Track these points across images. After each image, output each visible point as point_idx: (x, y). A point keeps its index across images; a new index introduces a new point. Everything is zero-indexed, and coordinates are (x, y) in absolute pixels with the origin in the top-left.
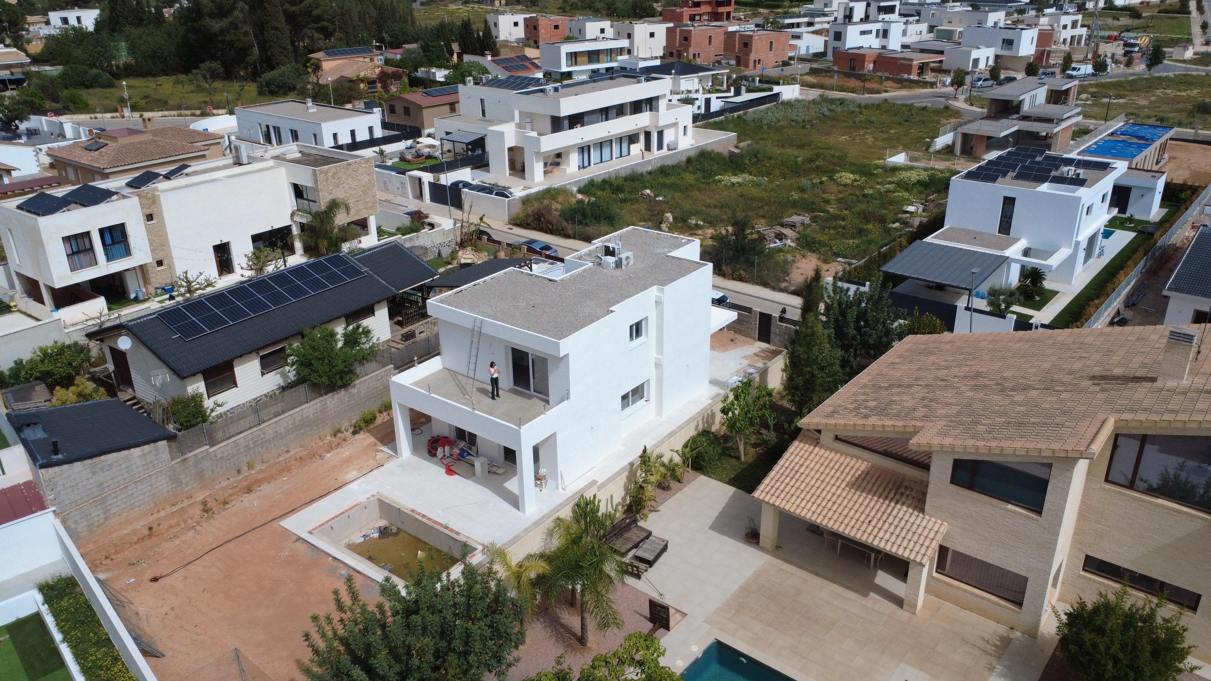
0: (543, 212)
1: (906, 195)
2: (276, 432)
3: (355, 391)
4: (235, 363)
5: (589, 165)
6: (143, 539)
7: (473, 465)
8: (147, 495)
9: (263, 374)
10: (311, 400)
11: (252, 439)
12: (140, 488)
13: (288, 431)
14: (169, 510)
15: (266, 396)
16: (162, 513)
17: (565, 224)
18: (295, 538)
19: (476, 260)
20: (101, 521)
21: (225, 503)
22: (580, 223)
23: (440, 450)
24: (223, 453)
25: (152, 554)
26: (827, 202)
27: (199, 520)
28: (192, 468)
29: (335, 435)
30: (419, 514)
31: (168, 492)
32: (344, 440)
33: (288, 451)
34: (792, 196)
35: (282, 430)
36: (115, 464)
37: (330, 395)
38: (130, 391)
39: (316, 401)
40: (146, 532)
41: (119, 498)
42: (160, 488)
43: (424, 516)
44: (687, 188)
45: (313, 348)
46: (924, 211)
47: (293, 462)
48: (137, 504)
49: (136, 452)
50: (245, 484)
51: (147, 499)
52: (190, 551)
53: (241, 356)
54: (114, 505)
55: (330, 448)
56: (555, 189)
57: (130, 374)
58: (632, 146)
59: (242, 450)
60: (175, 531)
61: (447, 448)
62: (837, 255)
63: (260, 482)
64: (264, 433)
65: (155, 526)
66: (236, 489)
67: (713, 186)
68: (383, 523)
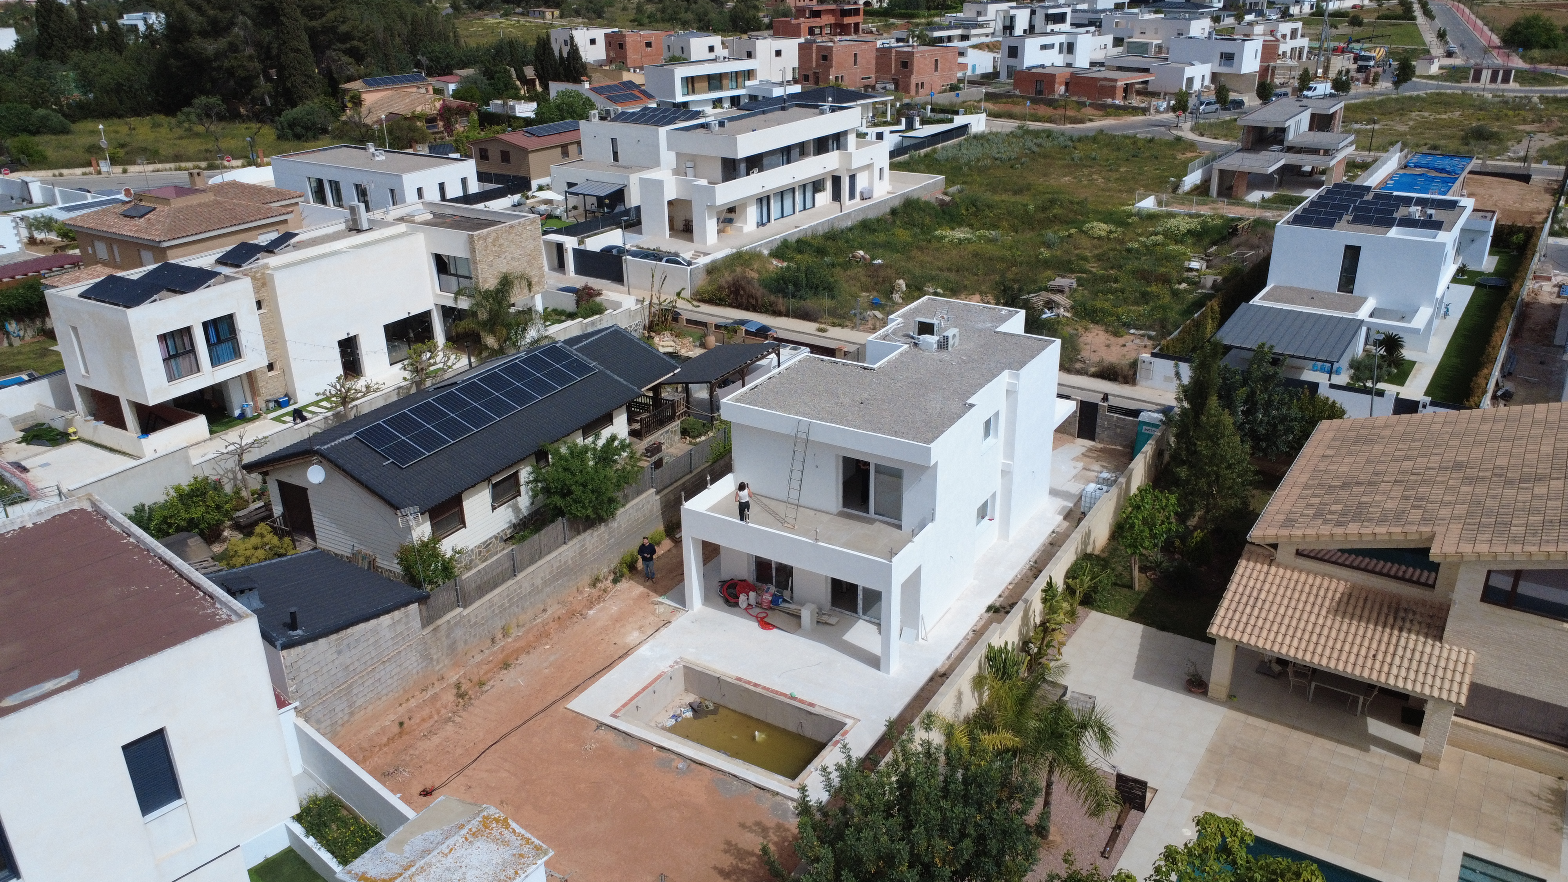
0: (743, 283)
1: (1181, 248)
2: (533, 585)
3: (614, 525)
4: (463, 496)
5: (769, 221)
6: (393, 739)
7: (799, 617)
8: (395, 678)
9: (494, 508)
10: (570, 539)
11: (508, 595)
12: (388, 669)
13: (546, 583)
14: (421, 697)
15: (496, 537)
16: (413, 703)
17: (772, 298)
18: (595, 724)
19: (678, 348)
20: (346, 718)
21: (481, 684)
22: (794, 296)
23: (742, 597)
24: (477, 616)
25: (408, 758)
26: (1085, 259)
27: (455, 708)
28: (444, 639)
29: (594, 585)
30: (749, 683)
31: (418, 673)
32: (605, 591)
33: (545, 610)
34: (1041, 253)
35: (539, 582)
36: (362, 639)
37: (589, 532)
38: (307, 540)
39: (575, 541)
40: (396, 729)
41: (366, 684)
42: (410, 668)
43: (756, 685)
44: (904, 247)
45: (566, 469)
46: (1207, 267)
47: (552, 624)
48: (384, 692)
49: (386, 620)
50: (501, 657)
51: (395, 684)
52: (459, 751)
53: (473, 486)
54: (360, 695)
55: (591, 604)
56: (746, 253)
57: (311, 517)
58: (817, 196)
59: (497, 611)
60: (428, 725)
61: (752, 594)
62: (1128, 326)
63: (517, 653)
64: (521, 588)
65: (406, 720)
66: (491, 665)
67: (934, 244)
68: (691, 698)
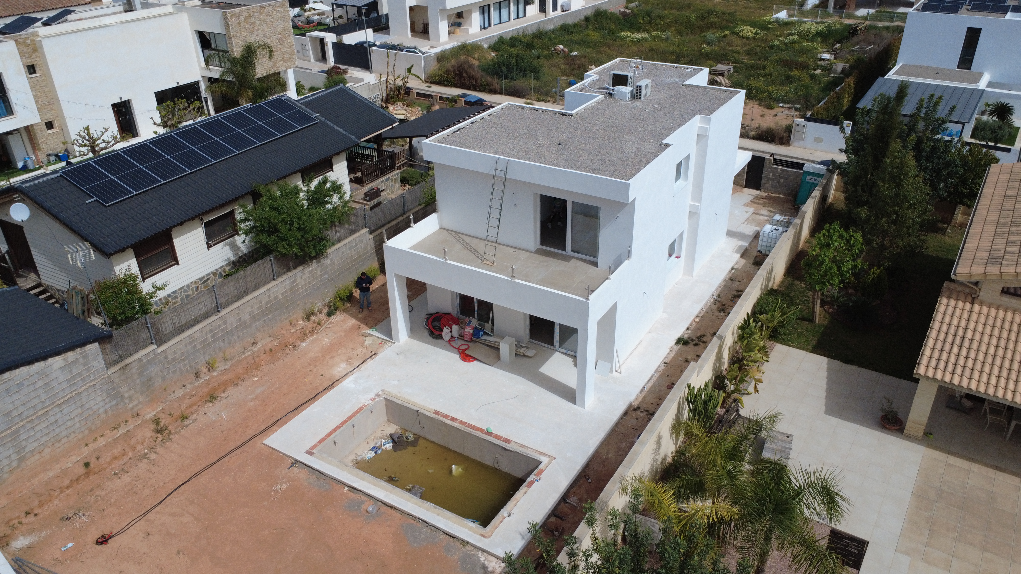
0: (466, 66)
1: (815, 45)
2: (240, 320)
3: (328, 262)
4: (173, 234)
5: (490, 25)
6: (77, 480)
7: (498, 349)
8: (77, 419)
9: (209, 246)
10: (279, 276)
11: (211, 331)
12: (65, 411)
13: (254, 318)
14: (110, 436)
15: (214, 274)
16: (101, 442)
17: (489, 79)
18: (289, 462)
19: (409, 115)
20: (15, 464)
21: (184, 417)
22: (506, 77)
23: (446, 330)
24: (175, 353)
25: (93, 500)
26: (738, 52)
27: (152, 444)
28: (136, 376)
29: (308, 318)
30: (446, 416)
31: (106, 412)
32: (319, 323)
33: (255, 344)
34: (704, 48)
35: (247, 317)
36: (26, 383)
37: (300, 268)
38: (33, 275)
39: (285, 277)
40: (81, 470)
41: (38, 428)
42: (95, 408)
43: (453, 419)
44: (595, 44)
45: (273, 208)
47: (263, 357)
48: (64, 433)
49: (56, 362)
50: (206, 390)
51: (78, 425)
52: (147, 491)
53: (182, 224)
54: (30, 440)
55: (304, 336)
56: (470, 44)
57: (31, 255)
58: (528, 7)
59: (199, 347)
60: (121, 462)
61: (455, 328)
63: (224, 386)
64: (225, 323)
65: (93, 462)
66: (195, 399)
67: (619, 42)
68: (392, 429)
